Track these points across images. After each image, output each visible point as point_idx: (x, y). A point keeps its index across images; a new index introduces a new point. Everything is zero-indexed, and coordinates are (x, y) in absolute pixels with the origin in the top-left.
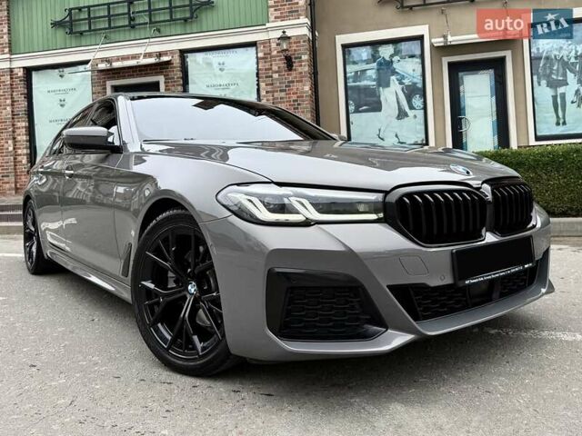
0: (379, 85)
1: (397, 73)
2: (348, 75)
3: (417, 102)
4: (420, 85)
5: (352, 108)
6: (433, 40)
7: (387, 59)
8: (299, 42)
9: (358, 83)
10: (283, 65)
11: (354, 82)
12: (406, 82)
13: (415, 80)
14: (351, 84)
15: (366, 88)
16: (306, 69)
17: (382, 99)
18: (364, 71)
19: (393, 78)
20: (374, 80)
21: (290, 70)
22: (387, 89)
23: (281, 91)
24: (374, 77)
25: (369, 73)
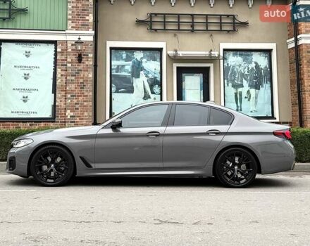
0: (133, 76)
1: (145, 70)
2: (113, 67)
3: (157, 89)
4: (159, 79)
5: (114, 89)
6: (169, 52)
7: (139, 60)
8: (87, 45)
9: (119, 74)
10: (75, 58)
11: (117, 72)
12: (150, 76)
13: (156, 76)
14: (114, 73)
15: (124, 78)
16: (91, 63)
17: (134, 85)
18: (123, 66)
19: (142, 72)
20: (130, 73)
21: (80, 62)
22: (137, 79)
23: (72, 76)
24: (130, 70)
25: (127, 67)
